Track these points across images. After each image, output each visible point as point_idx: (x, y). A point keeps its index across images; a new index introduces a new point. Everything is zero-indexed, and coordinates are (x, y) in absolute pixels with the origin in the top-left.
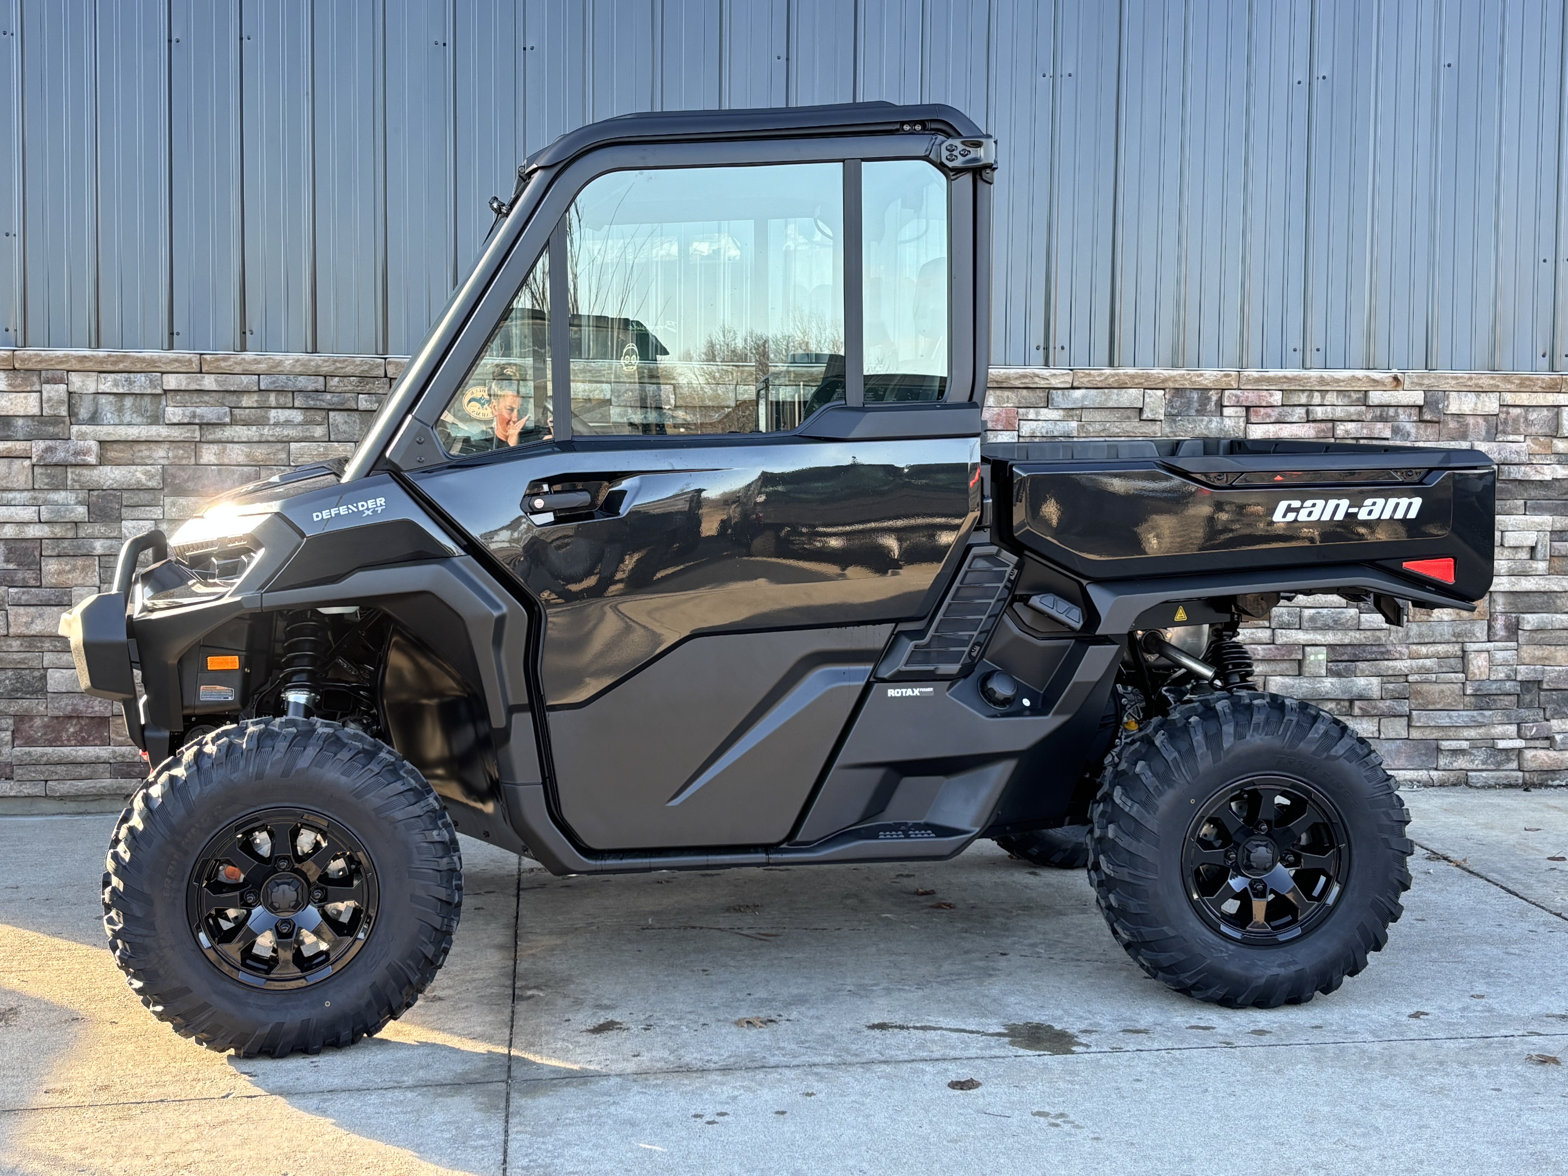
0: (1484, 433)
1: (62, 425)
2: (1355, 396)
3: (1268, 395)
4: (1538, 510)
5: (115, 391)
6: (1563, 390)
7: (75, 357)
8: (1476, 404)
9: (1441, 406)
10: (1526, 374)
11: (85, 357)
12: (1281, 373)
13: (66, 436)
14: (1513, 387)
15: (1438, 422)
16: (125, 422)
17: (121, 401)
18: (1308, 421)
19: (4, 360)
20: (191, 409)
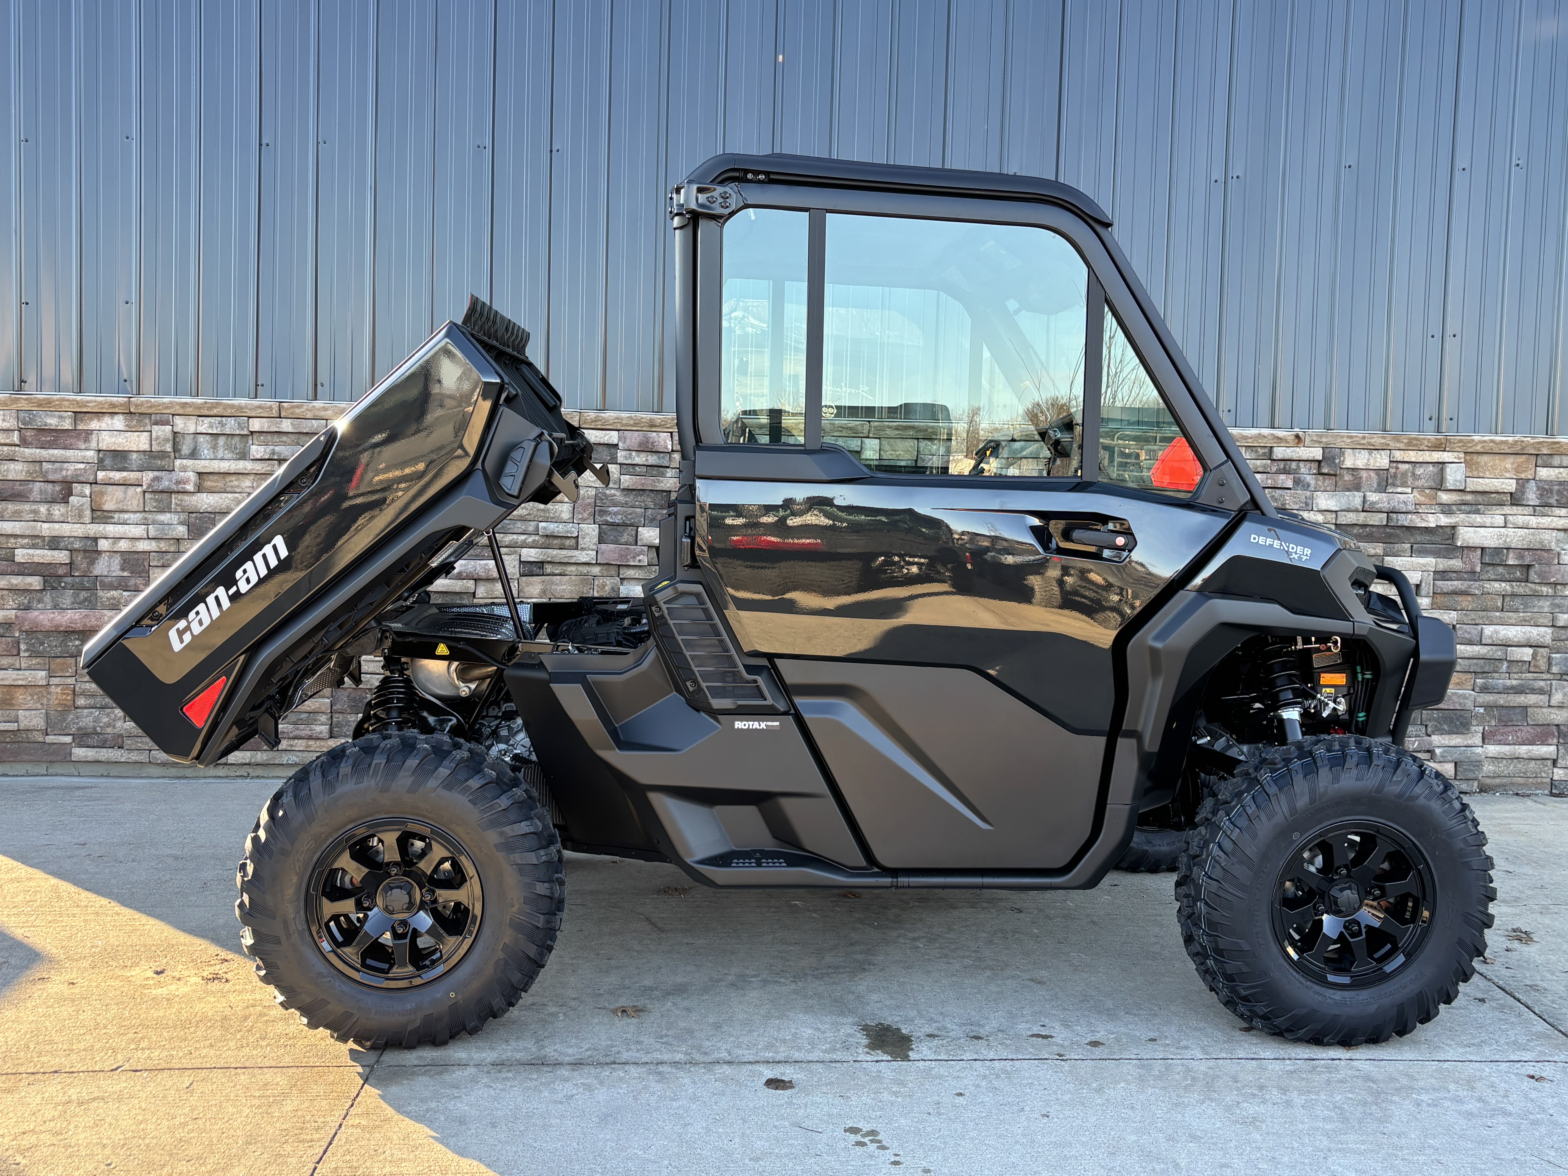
0: (1375, 485)
1: (167, 459)
2: (1261, 451)
4: (1423, 553)
5: (210, 431)
6: (1447, 449)
7: (178, 404)
8: (1368, 460)
9: (1337, 461)
10: (1414, 434)
11: (186, 403)
13: (171, 469)
14: (1402, 446)
15: (1335, 475)
16: (219, 457)
17: (216, 440)
19: (121, 405)
20: (271, 447)
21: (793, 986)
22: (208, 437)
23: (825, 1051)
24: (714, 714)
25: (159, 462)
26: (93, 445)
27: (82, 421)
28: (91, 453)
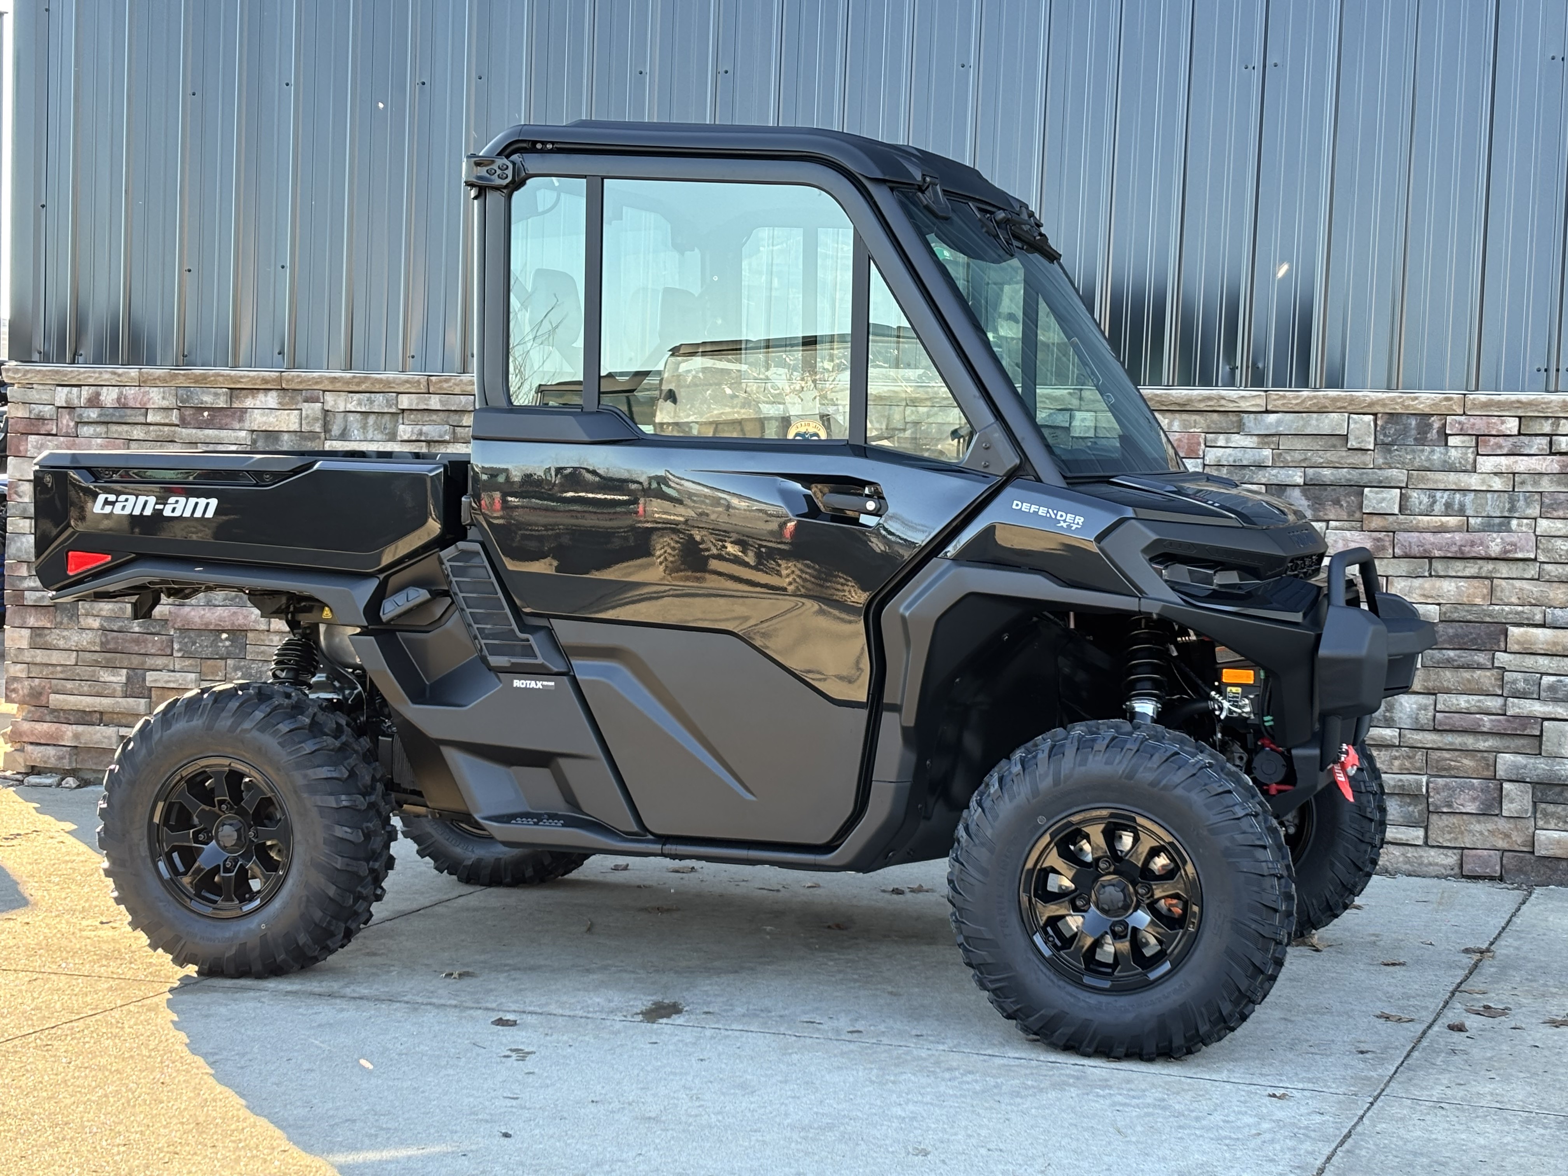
1: (317, 441)
3: (1499, 422)
5: (359, 409)
7: (327, 378)
11: (335, 378)
12: (1513, 397)
16: (369, 437)
17: (366, 419)
18: (1551, 454)
19: (274, 380)
20: (419, 427)
22: (358, 416)
24: (498, 671)
25: (309, 444)
26: (247, 425)
28: (243, 434)
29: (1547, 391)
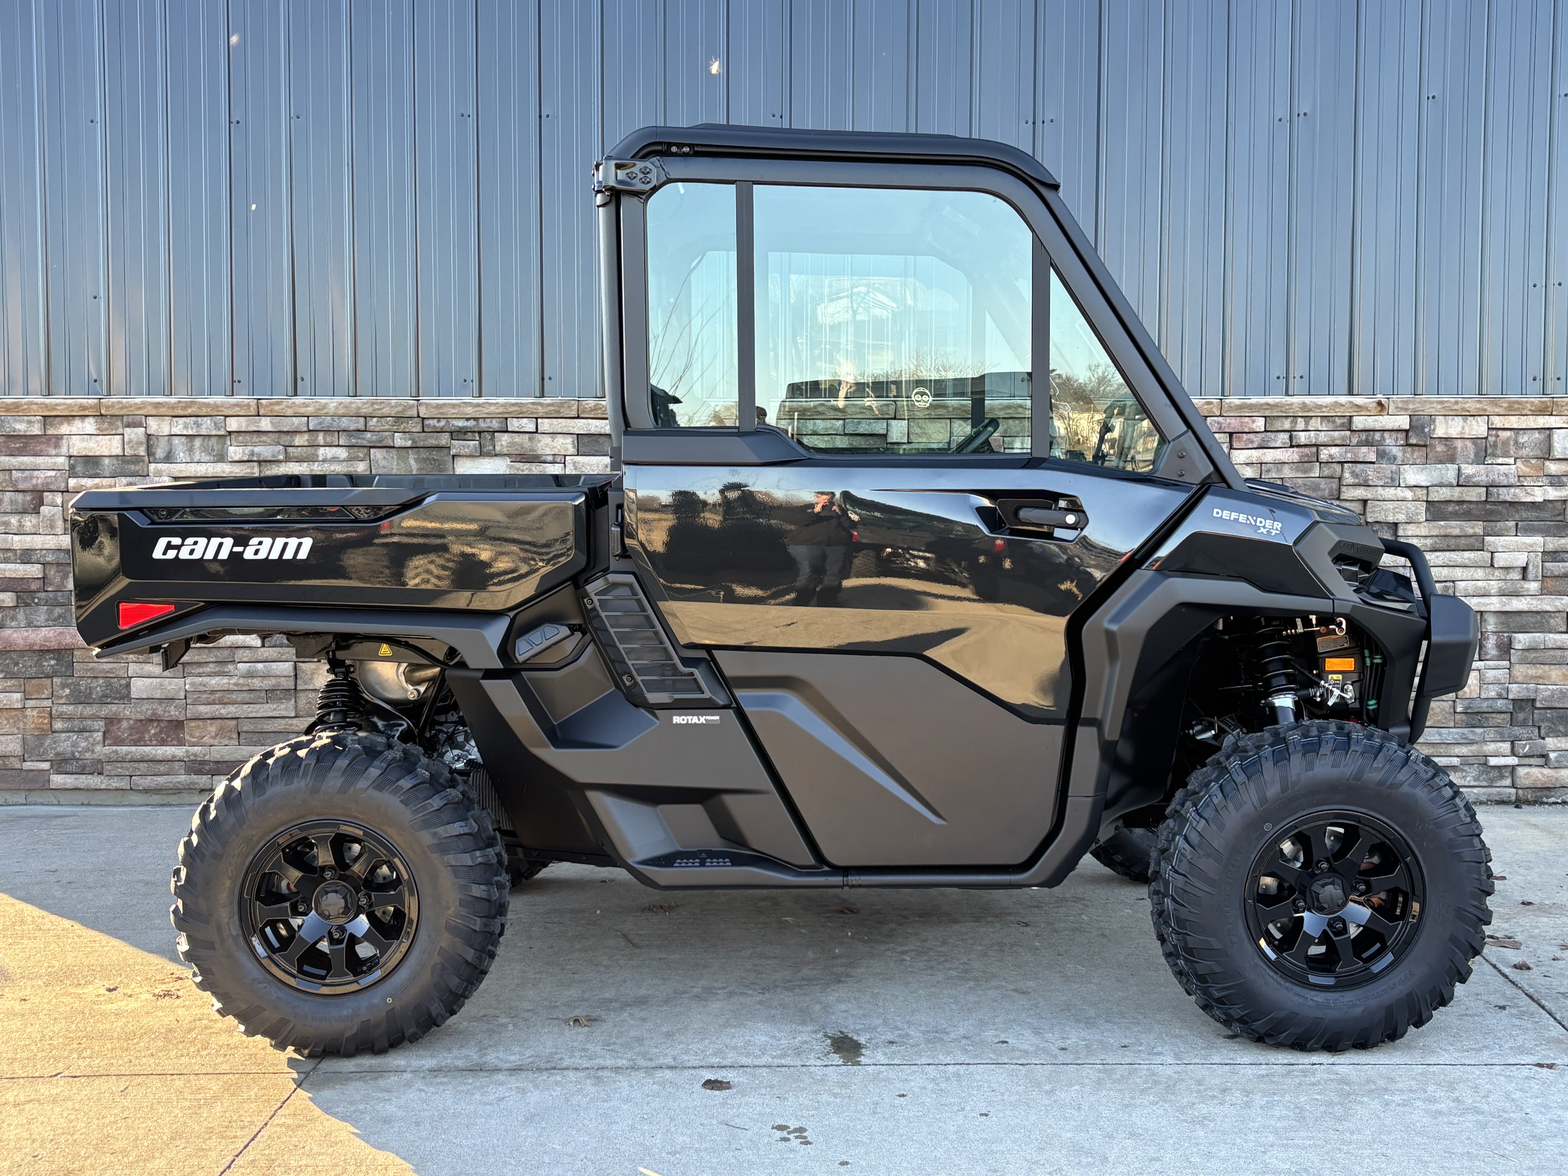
0: (1472, 456)
1: (141, 464)
2: (1339, 421)
3: (1250, 422)
4: (1529, 531)
5: (185, 433)
6: (1554, 413)
7: (152, 404)
8: (1463, 428)
9: (1427, 430)
10: (1514, 398)
11: (159, 403)
12: (1263, 400)
13: (145, 474)
14: (1501, 411)
15: (1425, 446)
16: (195, 460)
17: (192, 441)
18: (1292, 446)
19: (92, 407)
20: (250, 448)
21: (760, 997)
22: (183, 439)
23: (774, 1057)
24: (652, 708)
25: (132, 467)
26: (64, 450)
27: (51, 425)
28: (61, 460)
29: (1287, 394)
